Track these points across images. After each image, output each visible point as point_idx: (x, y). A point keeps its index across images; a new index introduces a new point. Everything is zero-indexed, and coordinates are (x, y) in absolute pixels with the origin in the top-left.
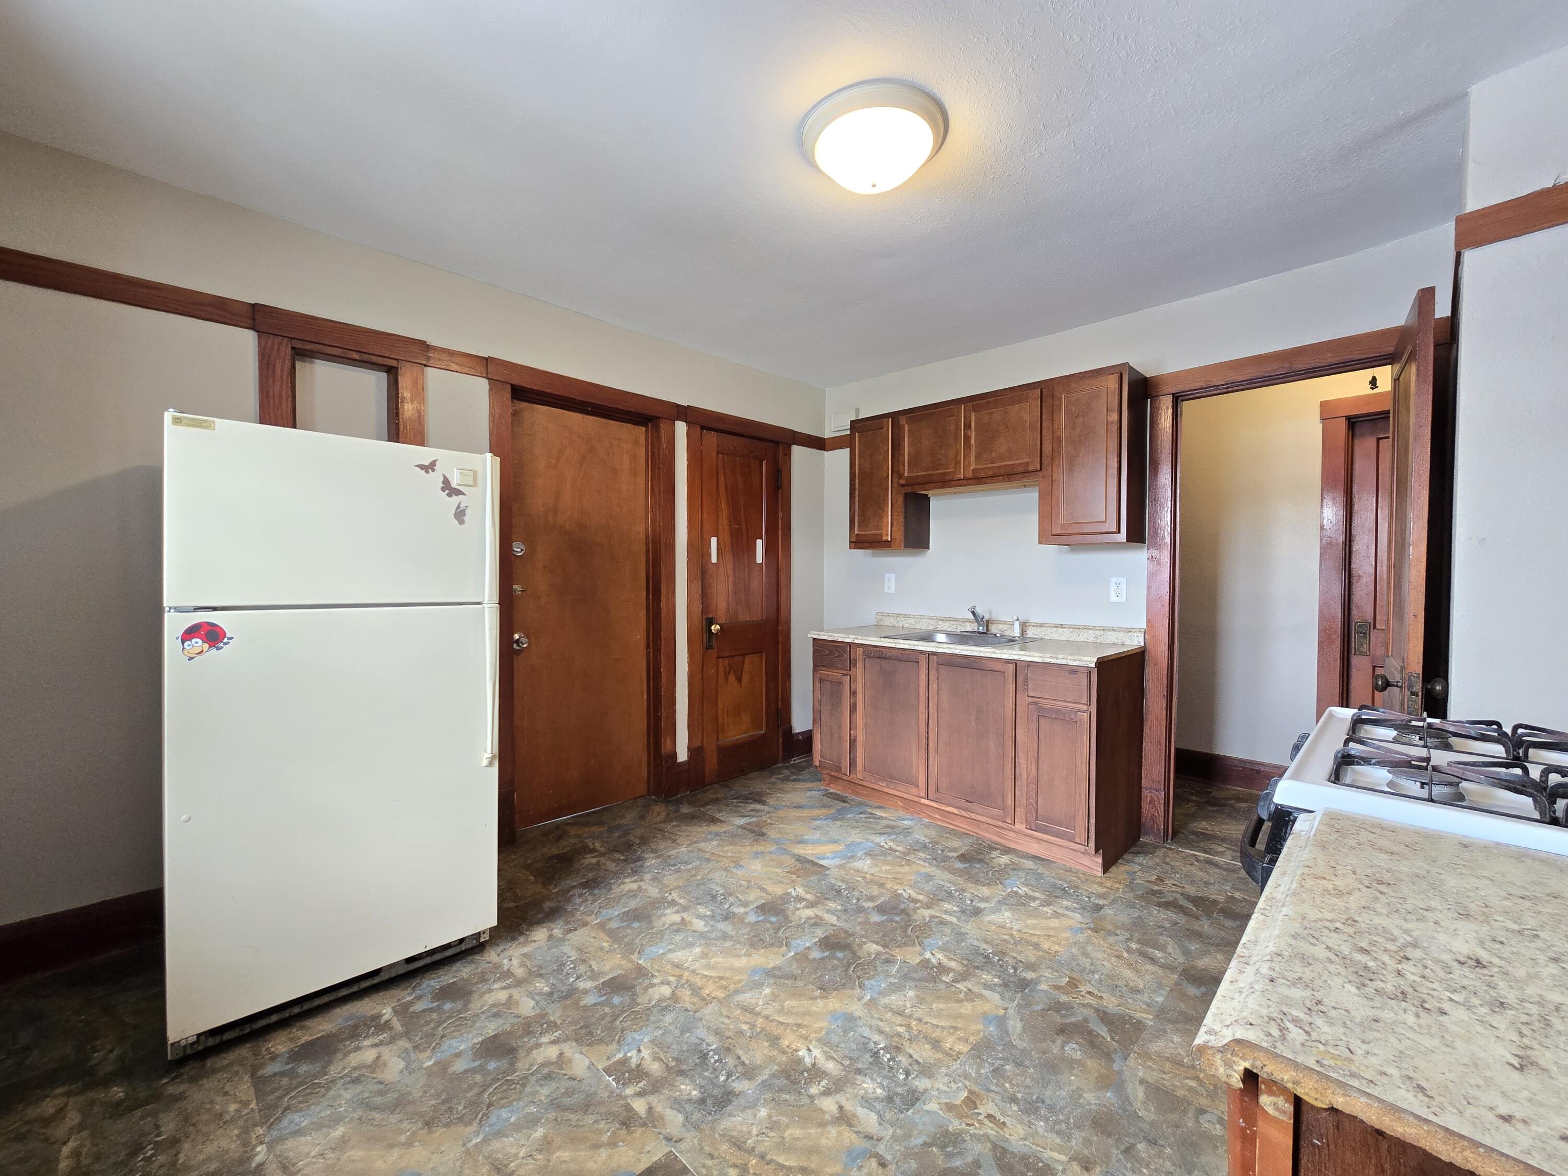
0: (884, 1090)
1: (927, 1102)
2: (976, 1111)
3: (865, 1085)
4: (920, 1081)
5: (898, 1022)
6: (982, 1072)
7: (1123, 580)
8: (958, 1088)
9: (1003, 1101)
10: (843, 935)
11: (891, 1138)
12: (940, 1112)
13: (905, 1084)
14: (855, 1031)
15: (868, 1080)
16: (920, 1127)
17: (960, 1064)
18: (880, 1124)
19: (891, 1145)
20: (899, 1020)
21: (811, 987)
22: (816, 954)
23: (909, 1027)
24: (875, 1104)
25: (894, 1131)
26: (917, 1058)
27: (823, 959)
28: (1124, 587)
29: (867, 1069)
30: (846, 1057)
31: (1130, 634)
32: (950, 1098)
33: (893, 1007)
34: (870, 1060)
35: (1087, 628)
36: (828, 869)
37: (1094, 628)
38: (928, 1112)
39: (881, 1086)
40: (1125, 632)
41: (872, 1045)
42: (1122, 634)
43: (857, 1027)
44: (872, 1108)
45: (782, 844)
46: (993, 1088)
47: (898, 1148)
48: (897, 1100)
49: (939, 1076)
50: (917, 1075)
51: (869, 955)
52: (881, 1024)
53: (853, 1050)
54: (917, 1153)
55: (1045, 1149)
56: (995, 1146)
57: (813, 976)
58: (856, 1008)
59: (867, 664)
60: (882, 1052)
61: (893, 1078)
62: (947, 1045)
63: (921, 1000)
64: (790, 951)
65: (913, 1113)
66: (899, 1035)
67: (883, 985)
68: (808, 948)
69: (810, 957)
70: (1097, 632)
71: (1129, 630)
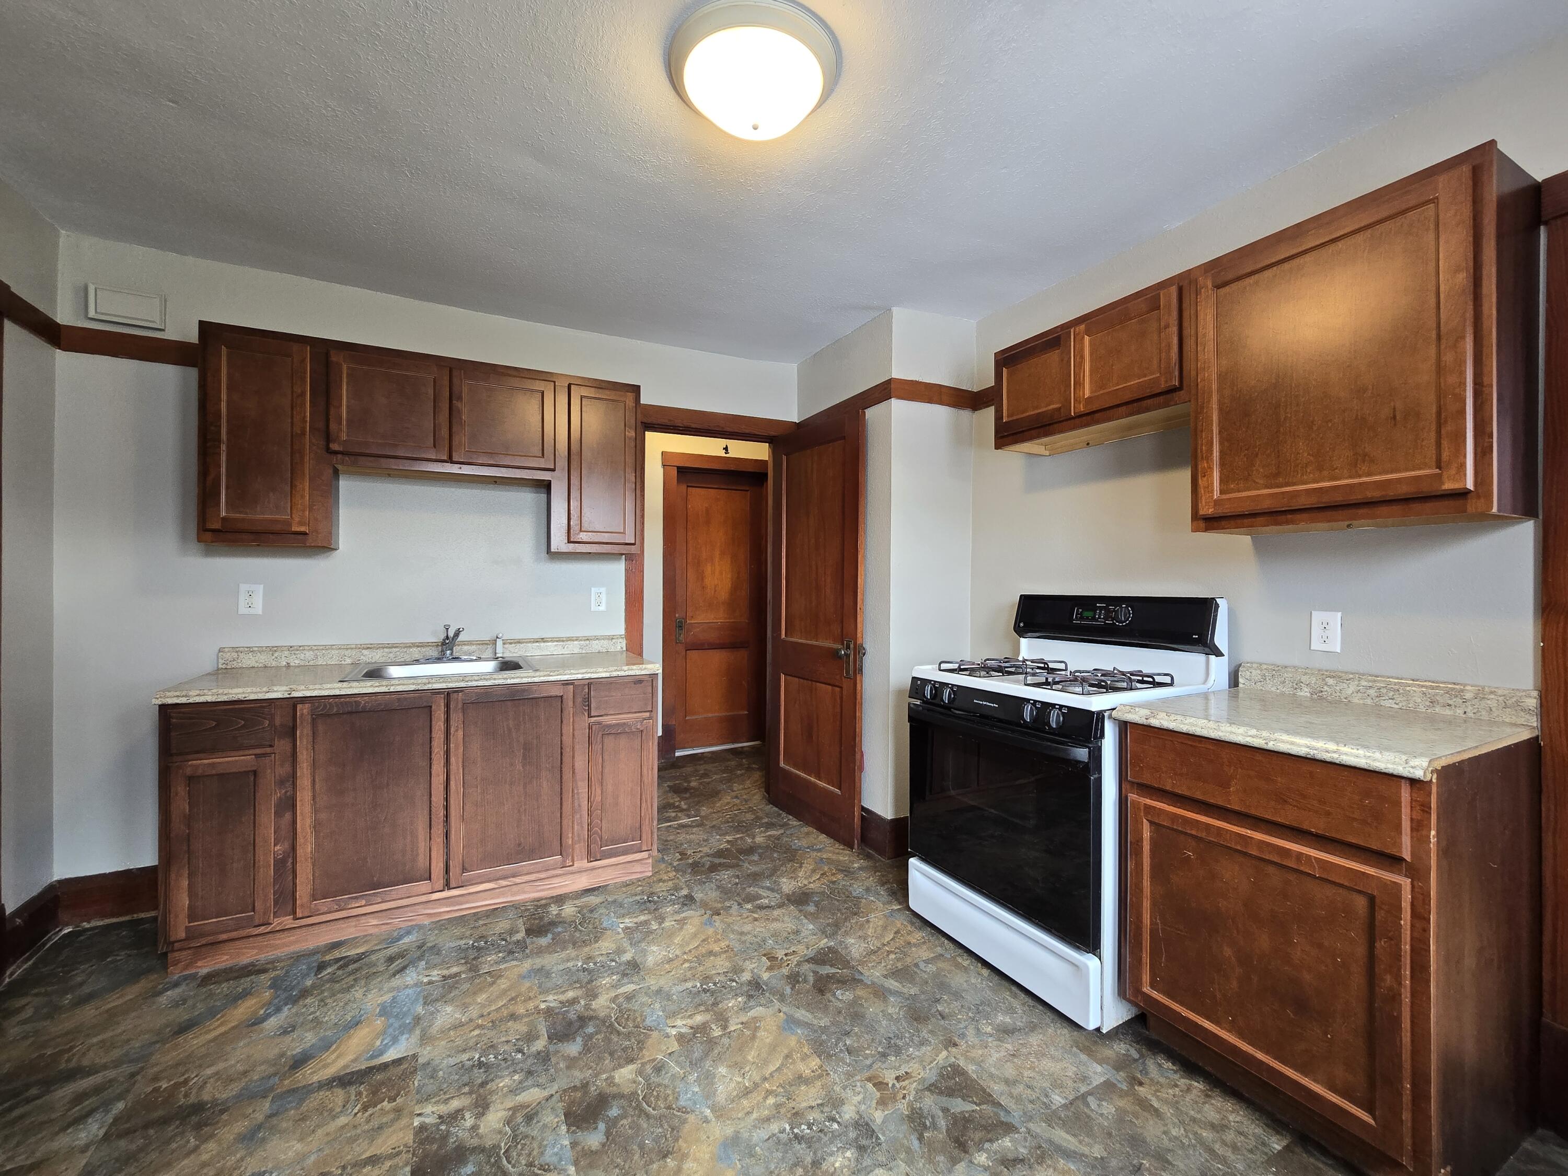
0: (848, 1149)
1: (872, 1118)
2: (890, 1085)
3: (837, 1165)
4: (845, 1113)
5: (760, 1098)
6: (848, 1061)
7: (603, 590)
8: (861, 1086)
9: (884, 1062)
10: (579, 1094)
11: (909, 1167)
12: (886, 1112)
13: (846, 1127)
14: (756, 1145)
15: (832, 1159)
16: (901, 1136)
17: (834, 1072)
18: (891, 1169)
19: (916, 1169)
20: (757, 1097)
21: (655, 1166)
22: (594, 1139)
23: (769, 1093)
24: (864, 1164)
25: (901, 1160)
26: (816, 1103)
27: (608, 1134)
28: (604, 597)
29: (815, 1153)
30: (791, 1168)
31: (614, 641)
32: (872, 1098)
33: (735, 1093)
34: (803, 1146)
35: (570, 639)
36: (415, 1056)
37: (577, 639)
38: (883, 1122)
39: (843, 1149)
40: (608, 639)
41: (783, 1136)
42: (606, 642)
43: (750, 1141)
44: (869, 1169)
45: (272, 1089)
46: (868, 1062)
47: (921, 1165)
48: (864, 1142)
49: (843, 1095)
50: (837, 1112)
51: (635, 1082)
52: (755, 1115)
53: (783, 1158)
54: (929, 1150)
55: (935, 1060)
56: (928, 1089)
57: (636, 1157)
58: (719, 1130)
59: (321, 728)
60: (796, 1131)
61: (835, 1136)
62: (806, 1072)
63: (737, 1066)
64: (565, 1170)
65: (884, 1135)
66: (778, 1106)
67: (696, 1089)
68: (574, 1145)
69: (593, 1148)
70: (582, 642)
71: (611, 638)
